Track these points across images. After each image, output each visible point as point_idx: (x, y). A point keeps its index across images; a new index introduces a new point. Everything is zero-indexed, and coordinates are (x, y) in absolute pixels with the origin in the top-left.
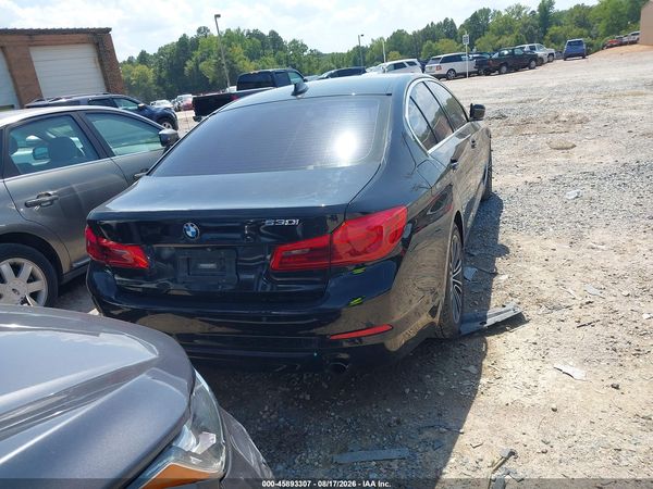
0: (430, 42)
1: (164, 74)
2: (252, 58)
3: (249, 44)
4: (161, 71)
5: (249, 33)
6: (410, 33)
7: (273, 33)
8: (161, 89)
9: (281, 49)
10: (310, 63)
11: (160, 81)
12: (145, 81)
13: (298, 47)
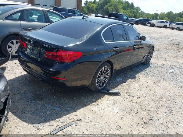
0: (179, 17)
1: (98, 8)
2: (123, 9)
3: (124, 5)
4: (98, 6)
5: (125, 2)
6: (174, 13)
7: (132, 3)
8: (96, 11)
9: (133, 9)
10: (140, 15)
11: (97, 9)
12: (93, 8)
13: (138, 9)
